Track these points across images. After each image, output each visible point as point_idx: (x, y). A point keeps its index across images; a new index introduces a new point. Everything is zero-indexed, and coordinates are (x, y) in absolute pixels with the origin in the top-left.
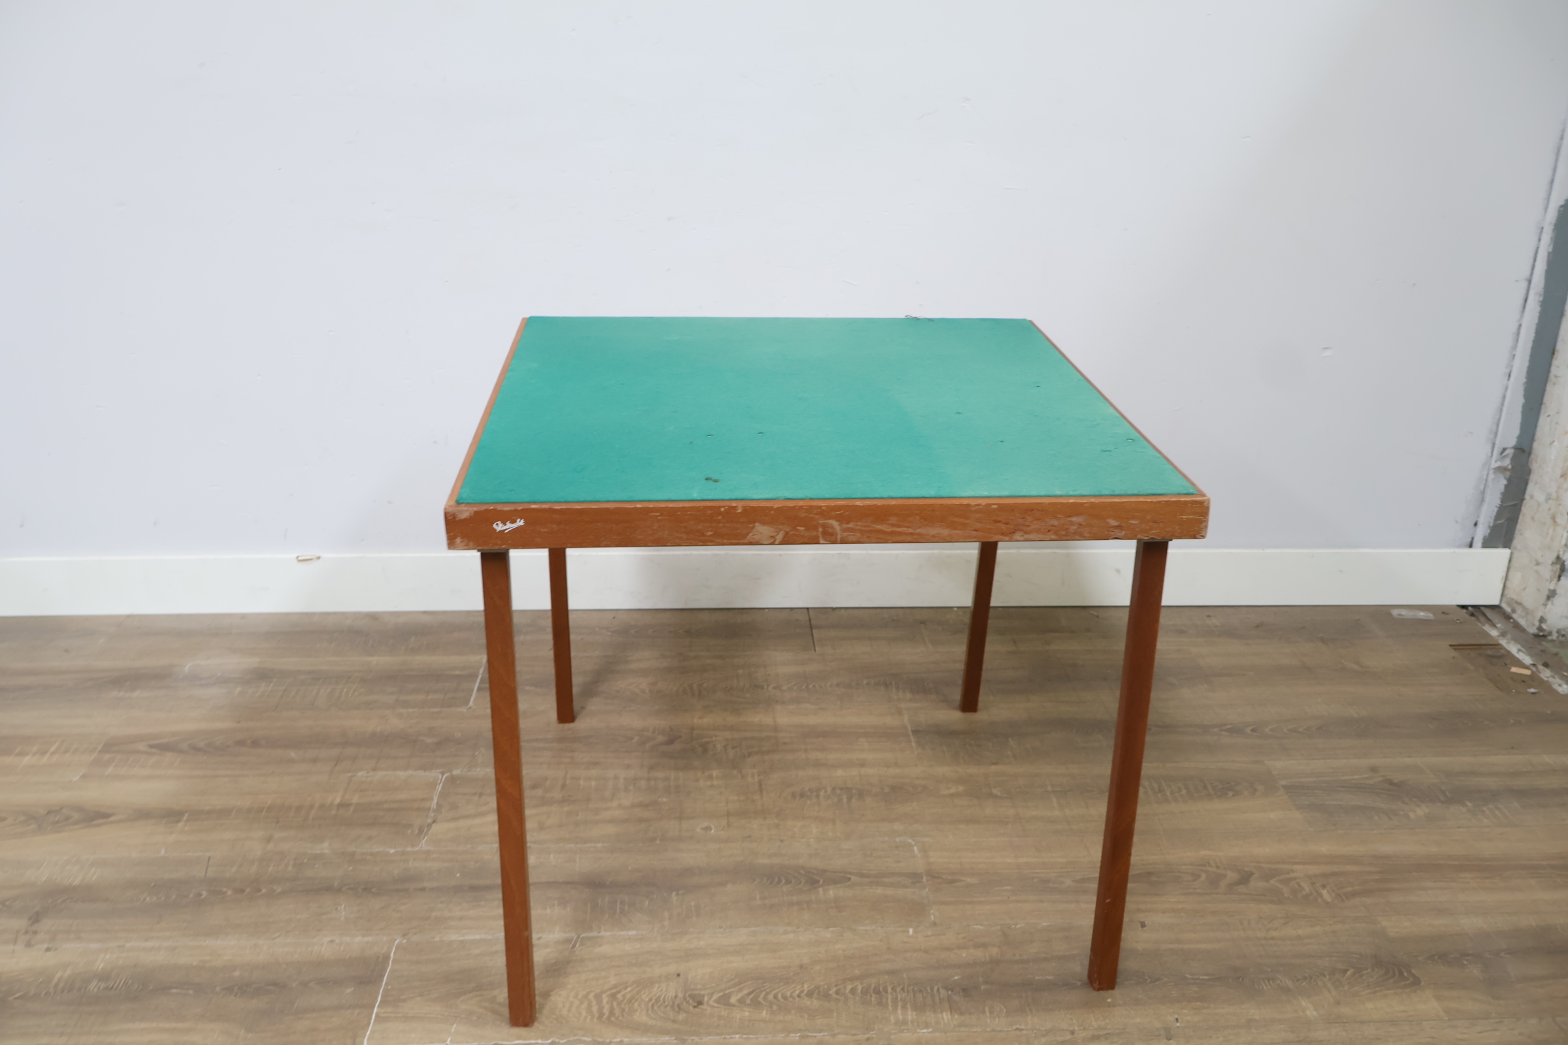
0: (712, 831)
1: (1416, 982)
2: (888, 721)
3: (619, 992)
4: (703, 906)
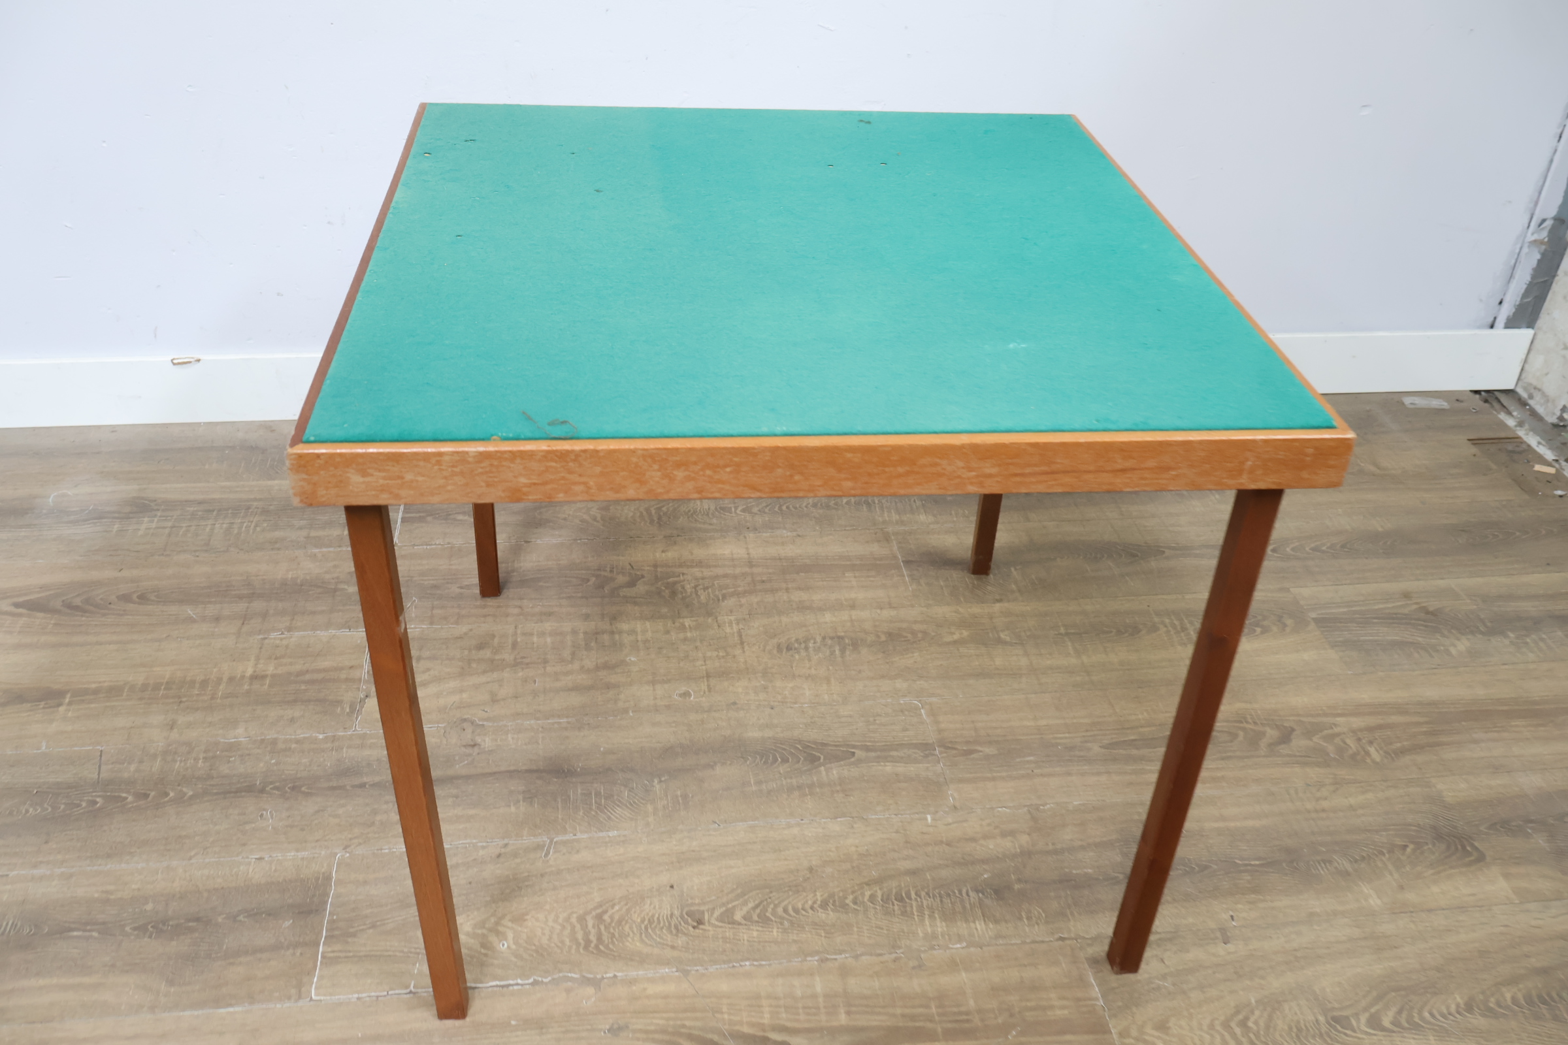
0: (692, 698)
1: (1481, 858)
2: (876, 549)
3: (605, 912)
4: (690, 795)
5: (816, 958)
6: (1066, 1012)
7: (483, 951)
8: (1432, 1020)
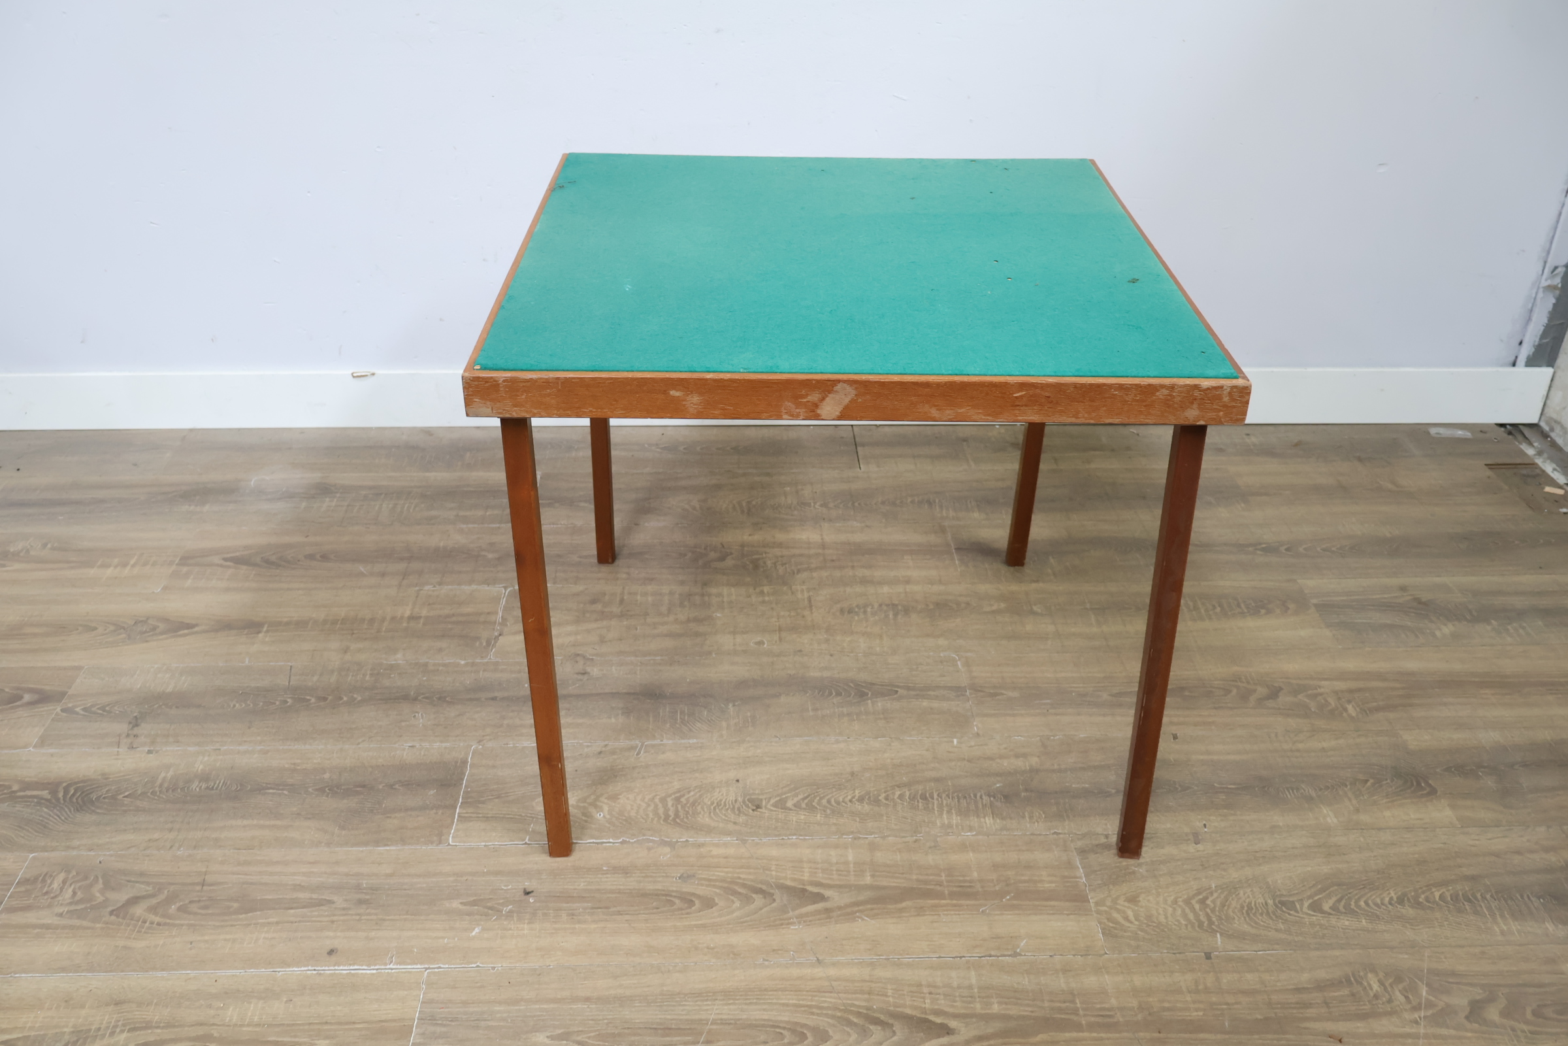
0: (765, 646)
1: (1433, 792)
2: (932, 539)
3: (684, 795)
4: (758, 717)
5: (851, 837)
6: (1054, 885)
7: (584, 818)
8: (1367, 908)
